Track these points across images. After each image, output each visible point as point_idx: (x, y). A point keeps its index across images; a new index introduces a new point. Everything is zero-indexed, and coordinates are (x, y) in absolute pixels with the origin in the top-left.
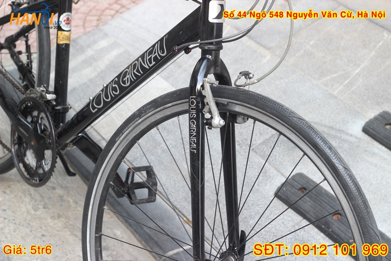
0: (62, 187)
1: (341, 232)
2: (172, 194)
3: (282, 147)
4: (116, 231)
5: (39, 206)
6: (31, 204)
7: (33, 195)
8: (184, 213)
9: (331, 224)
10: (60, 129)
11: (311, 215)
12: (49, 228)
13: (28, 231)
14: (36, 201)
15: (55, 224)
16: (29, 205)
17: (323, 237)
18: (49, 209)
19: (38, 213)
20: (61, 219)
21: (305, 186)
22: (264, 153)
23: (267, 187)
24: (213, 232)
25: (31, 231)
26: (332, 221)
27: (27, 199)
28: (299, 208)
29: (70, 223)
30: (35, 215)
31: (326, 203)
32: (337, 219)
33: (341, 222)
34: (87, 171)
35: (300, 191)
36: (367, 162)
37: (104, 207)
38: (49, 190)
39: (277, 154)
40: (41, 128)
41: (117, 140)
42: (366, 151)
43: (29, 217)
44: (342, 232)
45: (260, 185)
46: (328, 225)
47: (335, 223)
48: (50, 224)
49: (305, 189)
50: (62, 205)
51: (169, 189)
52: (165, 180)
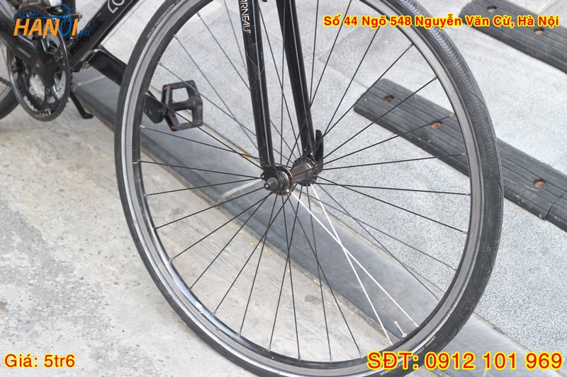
0: (77, 133)
1: (442, 143)
2: (221, 124)
3: (358, 51)
4: (154, 176)
5: (51, 158)
6: (40, 155)
7: (40, 145)
8: (240, 146)
9: (430, 135)
10: (71, 43)
11: (403, 128)
12: (67, 181)
13: (41, 187)
14: (45, 152)
15: (74, 176)
16: (38, 156)
17: (420, 153)
18: (64, 160)
19: (50, 165)
20: (82, 169)
21: (391, 94)
22: (335, 61)
24: (281, 136)
25: (45, 187)
26: (430, 131)
27: (34, 151)
28: (386, 121)
29: (94, 173)
30: (47, 168)
31: (420, 110)
32: (436, 128)
33: (442, 131)
34: (108, 109)
35: (386, 101)
36: (469, 56)
37: (141, 126)
38: (60, 137)
39: (352, 61)
40: (46, 45)
42: (466, 43)
43: (40, 171)
44: (444, 141)
45: (334, 100)
46: (425, 136)
47: (434, 133)
48: (69, 177)
49: (392, 97)
50: (80, 154)
51: (217, 120)
52: (210, 109)
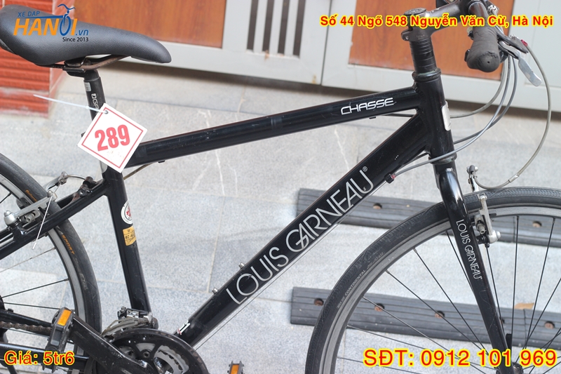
23: (273, 320)
41: (338, 307)
